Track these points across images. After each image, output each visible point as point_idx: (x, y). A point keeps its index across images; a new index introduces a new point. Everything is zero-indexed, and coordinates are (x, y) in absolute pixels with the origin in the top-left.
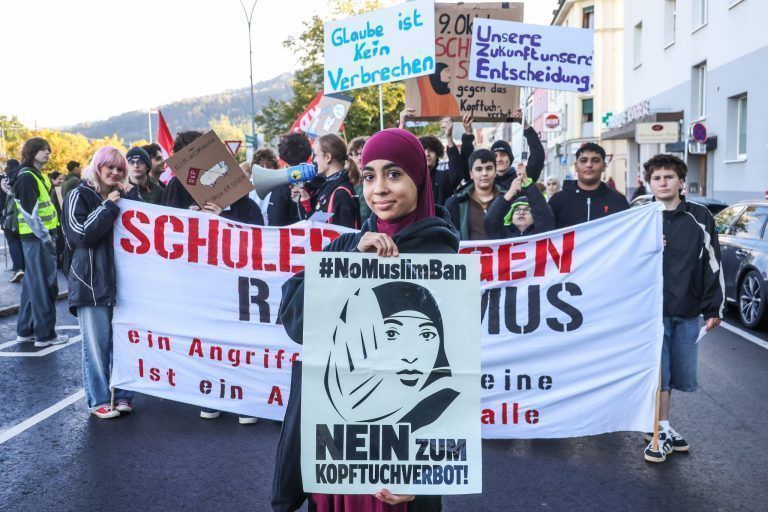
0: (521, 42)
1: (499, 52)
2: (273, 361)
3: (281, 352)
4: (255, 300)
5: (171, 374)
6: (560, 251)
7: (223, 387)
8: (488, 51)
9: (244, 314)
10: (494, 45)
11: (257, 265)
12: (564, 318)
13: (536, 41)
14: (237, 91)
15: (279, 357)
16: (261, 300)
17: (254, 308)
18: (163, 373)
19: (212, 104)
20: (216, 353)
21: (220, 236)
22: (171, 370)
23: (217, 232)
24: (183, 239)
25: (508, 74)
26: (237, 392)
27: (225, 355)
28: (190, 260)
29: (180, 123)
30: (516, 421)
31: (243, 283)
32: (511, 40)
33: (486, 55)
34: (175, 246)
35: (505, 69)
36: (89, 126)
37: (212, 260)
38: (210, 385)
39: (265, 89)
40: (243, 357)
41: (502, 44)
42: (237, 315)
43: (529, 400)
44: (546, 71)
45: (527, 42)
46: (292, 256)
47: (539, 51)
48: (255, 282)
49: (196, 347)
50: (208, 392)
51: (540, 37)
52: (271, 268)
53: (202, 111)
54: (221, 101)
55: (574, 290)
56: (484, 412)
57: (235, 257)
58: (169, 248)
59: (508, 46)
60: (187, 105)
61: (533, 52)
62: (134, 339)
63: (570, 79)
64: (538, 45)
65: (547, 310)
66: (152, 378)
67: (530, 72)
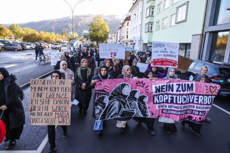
14: (58, 19)
19: (52, 21)
29: (45, 25)
36: (22, 24)
39: (64, 19)
53: (50, 23)
54: (54, 21)
60: (46, 21)
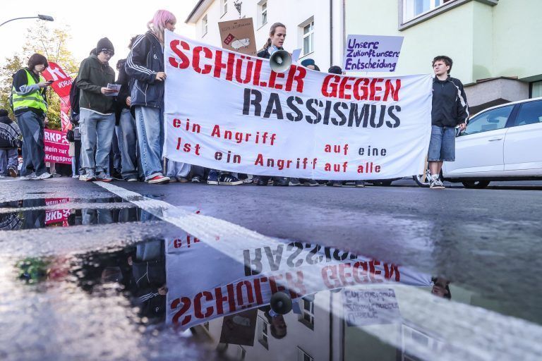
0: (369, 47)
1: (358, 54)
2: (261, 139)
3: (266, 133)
4: (253, 102)
5: (198, 147)
6: (395, 89)
7: (229, 156)
8: (352, 54)
9: (246, 111)
10: (356, 50)
11: (256, 83)
12: (393, 122)
13: (376, 46)
15: (265, 137)
16: (257, 103)
17: (252, 107)
18: (193, 147)
20: (228, 135)
21: (235, 63)
22: (198, 145)
23: (234, 61)
24: (212, 62)
25: (360, 66)
26: (237, 159)
27: (233, 136)
28: (215, 76)
30: (371, 171)
31: (247, 92)
32: (365, 47)
33: (351, 56)
34: (206, 66)
35: (359, 63)
37: (229, 77)
38: (221, 155)
40: (244, 137)
41: (360, 49)
42: (242, 111)
43: (377, 160)
44: (377, 62)
45: (372, 46)
46: (277, 78)
47: (377, 51)
48: (255, 92)
49: (216, 131)
50: (220, 159)
51: (378, 43)
52: (264, 84)
55: (399, 109)
56: (359, 167)
57: (243, 77)
58: (202, 67)
59: (363, 50)
61: (374, 52)
62: (177, 125)
63: (387, 66)
64: (377, 48)
65: (387, 118)
66: (185, 150)
67: (370, 63)
